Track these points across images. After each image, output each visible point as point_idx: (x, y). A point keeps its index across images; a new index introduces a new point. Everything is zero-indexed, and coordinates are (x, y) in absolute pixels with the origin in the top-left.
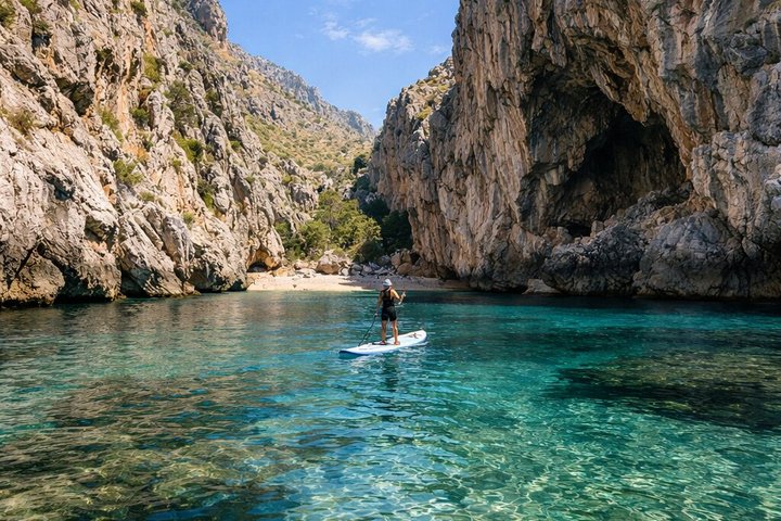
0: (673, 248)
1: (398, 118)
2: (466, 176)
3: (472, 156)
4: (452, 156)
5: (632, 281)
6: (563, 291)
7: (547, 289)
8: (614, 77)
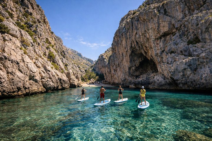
0: (159, 80)
1: (101, 58)
2: (117, 67)
3: (119, 64)
4: (115, 64)
5: (148, 86)
6: (137, 87)
7: (134, 87)
8: (145, 52)
